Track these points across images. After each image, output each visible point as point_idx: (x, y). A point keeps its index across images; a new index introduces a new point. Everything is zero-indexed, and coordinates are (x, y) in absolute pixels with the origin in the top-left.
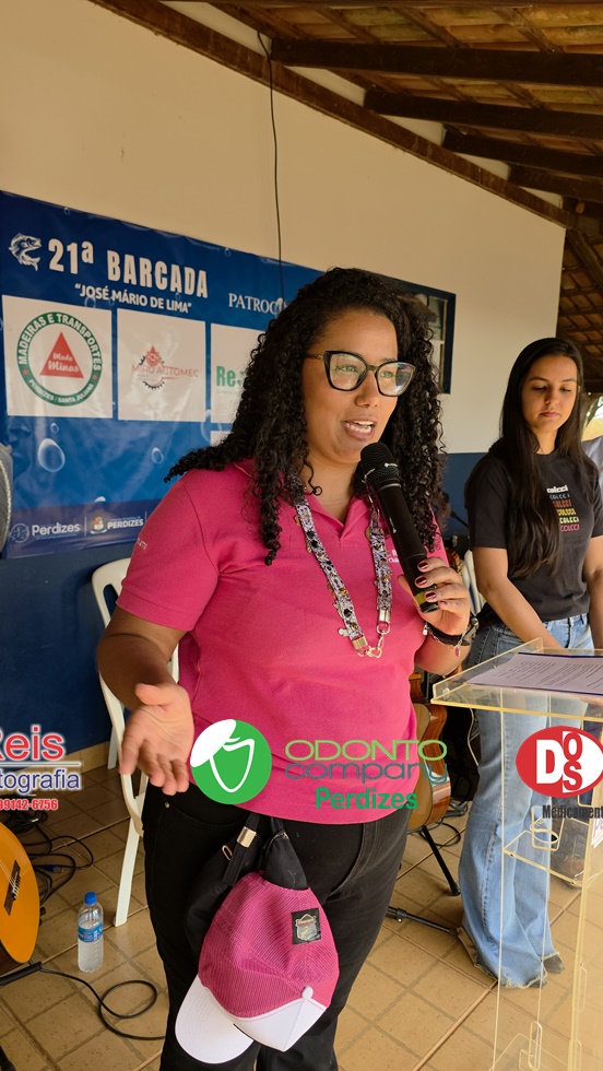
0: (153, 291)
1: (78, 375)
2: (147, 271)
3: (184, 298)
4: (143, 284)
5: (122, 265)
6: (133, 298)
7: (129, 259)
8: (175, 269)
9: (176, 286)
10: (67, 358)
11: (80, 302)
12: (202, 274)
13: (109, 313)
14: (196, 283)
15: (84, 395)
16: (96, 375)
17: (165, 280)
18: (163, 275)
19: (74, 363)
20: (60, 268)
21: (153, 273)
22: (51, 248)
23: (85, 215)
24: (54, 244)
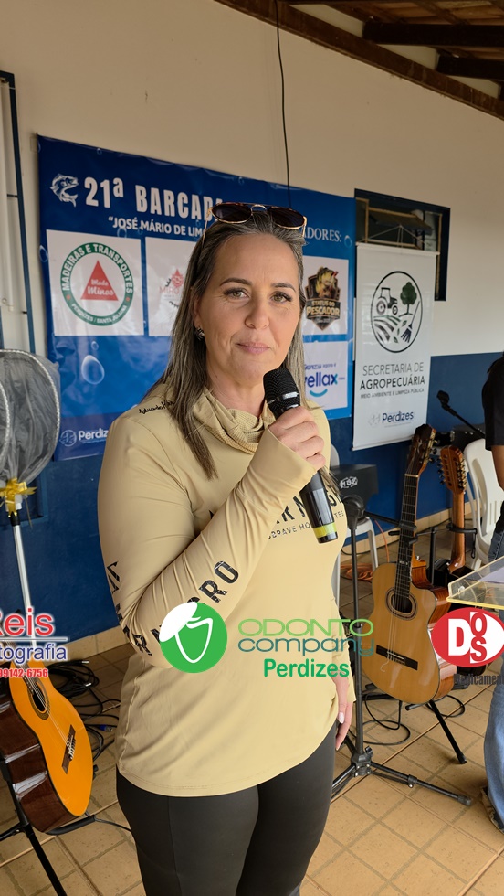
0: (176, 220)
1: (113, 298)
2: (171, 202)
4: (167, 213)
5: (148, 198)
6: (159, 227)
7: (155, 191)
8: (195, 198)
9: (196, 213)
10: (104, 283)
11: (112, 232)
13: (139, 241)
15: (119, 315)
16: (129, 296)
17: (186, 209)
18: (184, 205)
19: (109, 288)
20: (95, 203)
21: (176, 203)
22: (87, 186)
23: (115, 153)
24: (90, 182)
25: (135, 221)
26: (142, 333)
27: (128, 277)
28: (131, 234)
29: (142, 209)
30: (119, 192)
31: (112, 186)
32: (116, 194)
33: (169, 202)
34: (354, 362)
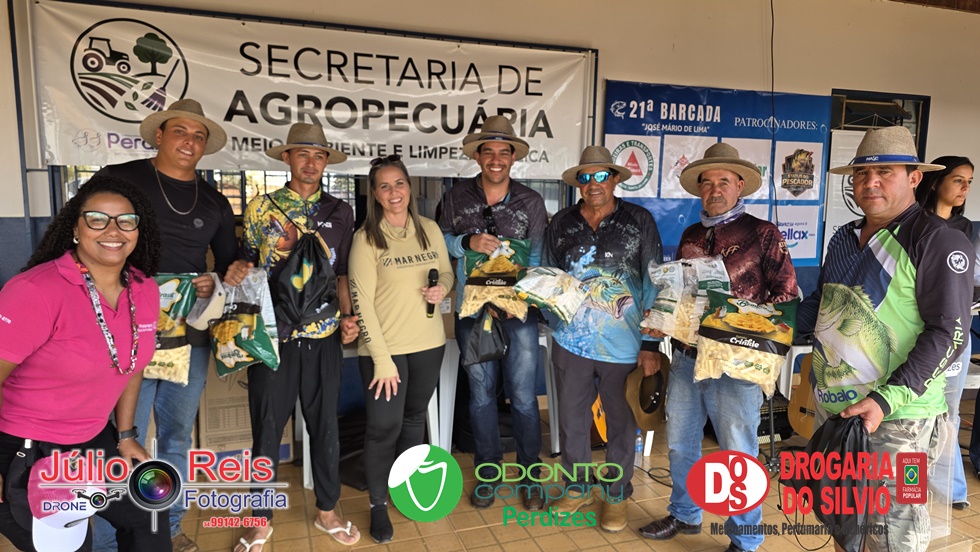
0: (687, 122)
1: (640, 174)
2: (683, 111)
3: (706, 124)
4: (680, 119)
5: (669, 110)
6: (674, 128)
7: (673, 106)
8: (701, 107)
9: (700, 117)
10: (636, 165)
11: (643, 133)
12: (718, 108)
13: (659, 138)
14: (714, 114)
15: (642, 185)
16: (650, 173)
17: (694, 115)
18: (693, 112)
19: (638, 168)
20: (635, 116)
21: (687, 112)
22: (631, 106)
23: (650, 85)
24: (633, 104)
25: (658, 125)
26: (656, 196)
27: (651, 161)
28: (655, 133)
29: (663, 117)
30: (650, 108)
31: (646, 105)
32: (648, 109)
33: (682, 111)
34: (825, 223)
